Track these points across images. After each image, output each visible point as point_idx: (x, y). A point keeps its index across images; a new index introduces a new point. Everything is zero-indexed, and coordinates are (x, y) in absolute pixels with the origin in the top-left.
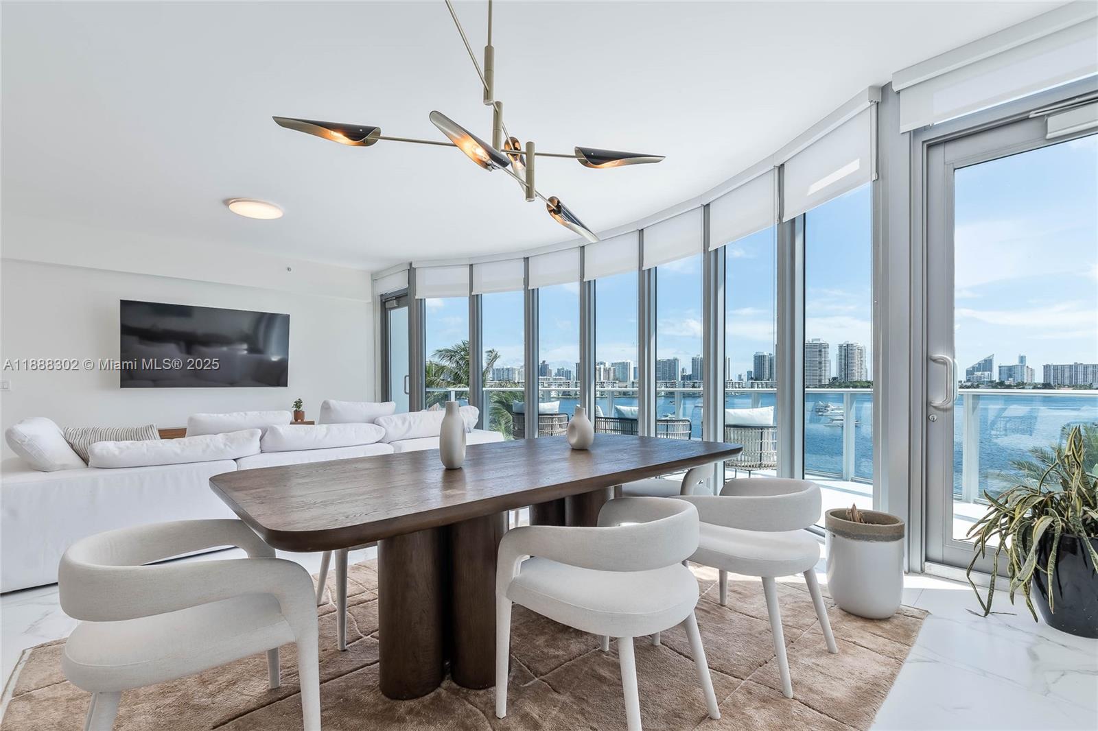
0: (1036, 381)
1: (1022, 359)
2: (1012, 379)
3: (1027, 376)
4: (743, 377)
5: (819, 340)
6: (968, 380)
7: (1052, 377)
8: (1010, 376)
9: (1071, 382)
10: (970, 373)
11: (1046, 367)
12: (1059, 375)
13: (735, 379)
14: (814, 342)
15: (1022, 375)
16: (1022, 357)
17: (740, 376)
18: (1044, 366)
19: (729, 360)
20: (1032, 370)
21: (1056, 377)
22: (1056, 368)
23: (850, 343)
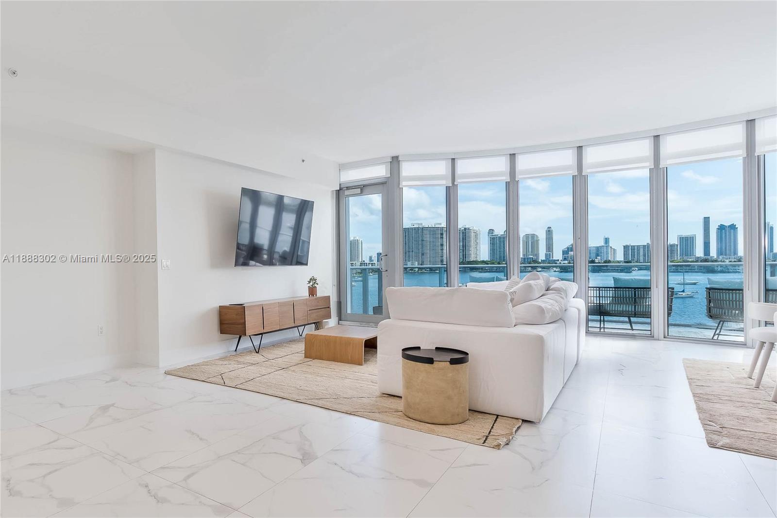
0: (618, 259)
1: (607, 240)
2: (599, 258)
3: (611, 254)
4: (373, 259)
5: (440, 224)
6: (565, 259)
7: (630, 256)
8: (597, 255)
9: (644, 259)
10: (564, 252)
11: (626, 248)
12: (636, 253)
13: (367, 261)
14: (436, 226)
15: (607, 253)
16: (606, 239)
17: (371, 258)
18: (624, 246)
19: (362, 243)
20: (614, 249)
21: (633, 255)
22: (633, 247)
23: (467, 227)
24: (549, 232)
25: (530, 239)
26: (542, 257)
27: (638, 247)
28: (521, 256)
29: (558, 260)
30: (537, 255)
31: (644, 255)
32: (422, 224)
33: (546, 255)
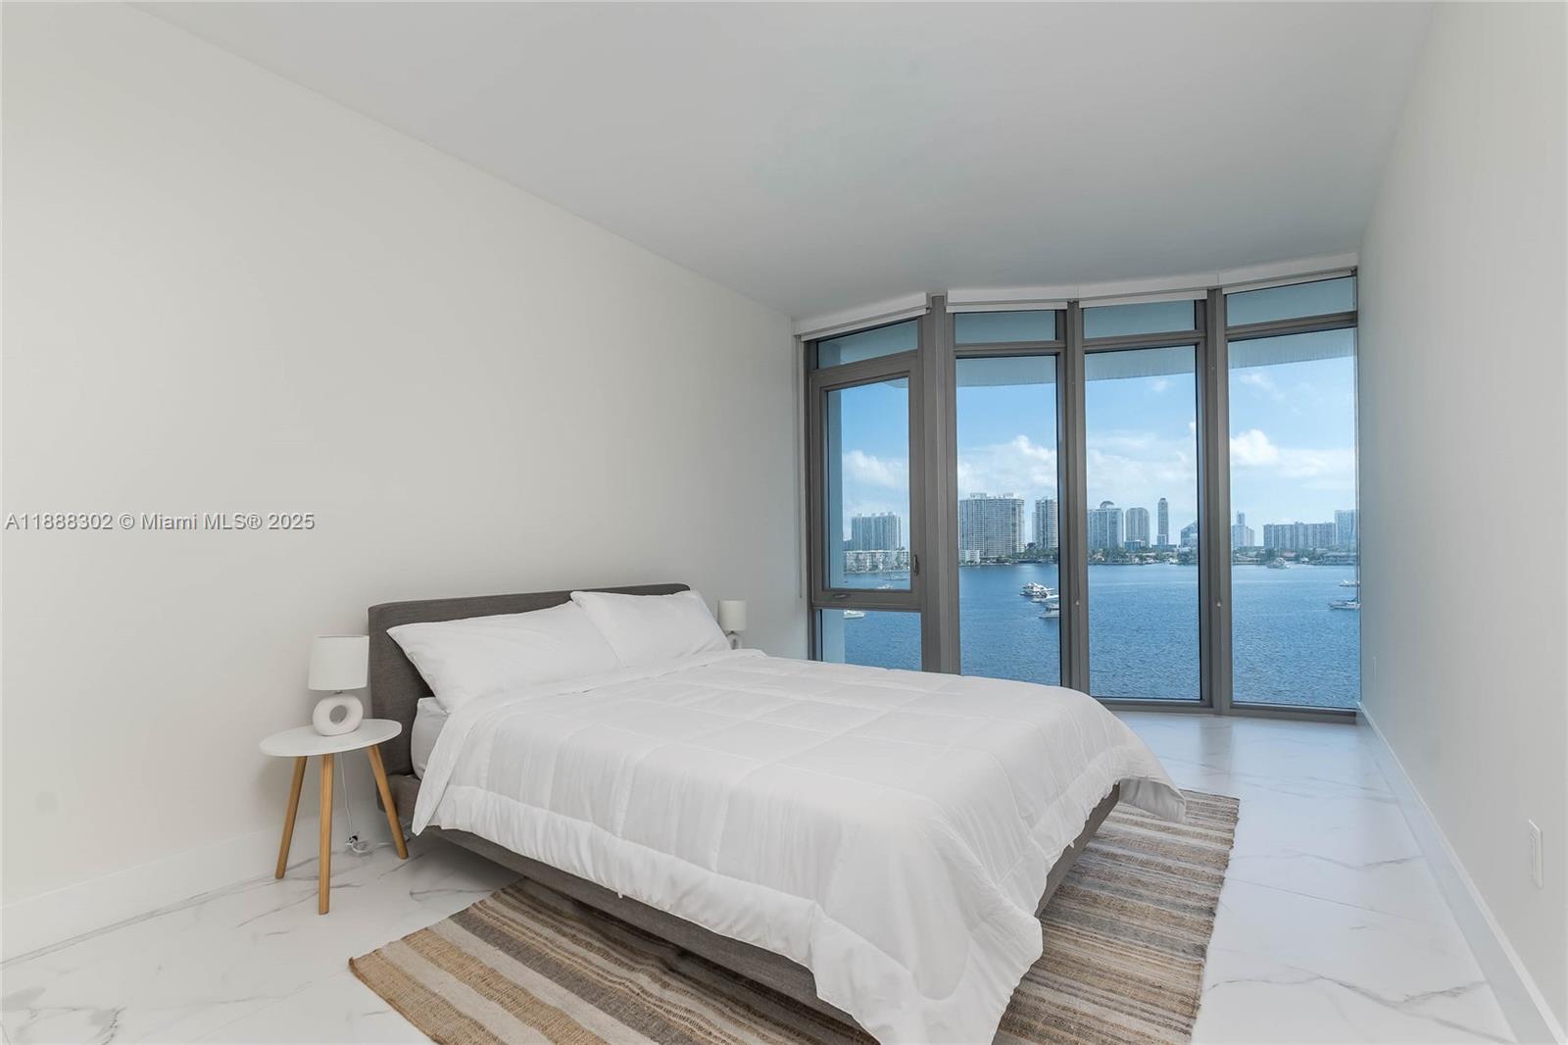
24: (1163, 505)
25: (1137, 515)
26: (1153, 541)
27: (1283, 526)
28: (1125, 540)
29: (1175, 546)
30: (1146, 539)
31: (1291, 539)
32: (985, 495)
33: (1159, 537)
